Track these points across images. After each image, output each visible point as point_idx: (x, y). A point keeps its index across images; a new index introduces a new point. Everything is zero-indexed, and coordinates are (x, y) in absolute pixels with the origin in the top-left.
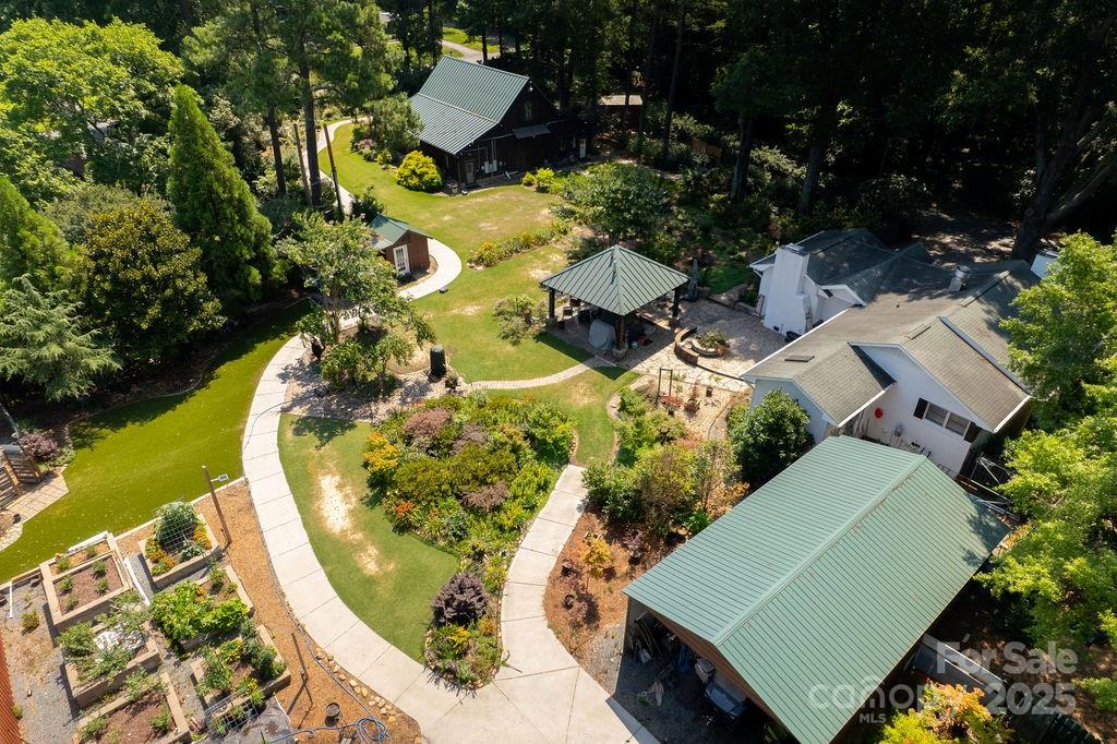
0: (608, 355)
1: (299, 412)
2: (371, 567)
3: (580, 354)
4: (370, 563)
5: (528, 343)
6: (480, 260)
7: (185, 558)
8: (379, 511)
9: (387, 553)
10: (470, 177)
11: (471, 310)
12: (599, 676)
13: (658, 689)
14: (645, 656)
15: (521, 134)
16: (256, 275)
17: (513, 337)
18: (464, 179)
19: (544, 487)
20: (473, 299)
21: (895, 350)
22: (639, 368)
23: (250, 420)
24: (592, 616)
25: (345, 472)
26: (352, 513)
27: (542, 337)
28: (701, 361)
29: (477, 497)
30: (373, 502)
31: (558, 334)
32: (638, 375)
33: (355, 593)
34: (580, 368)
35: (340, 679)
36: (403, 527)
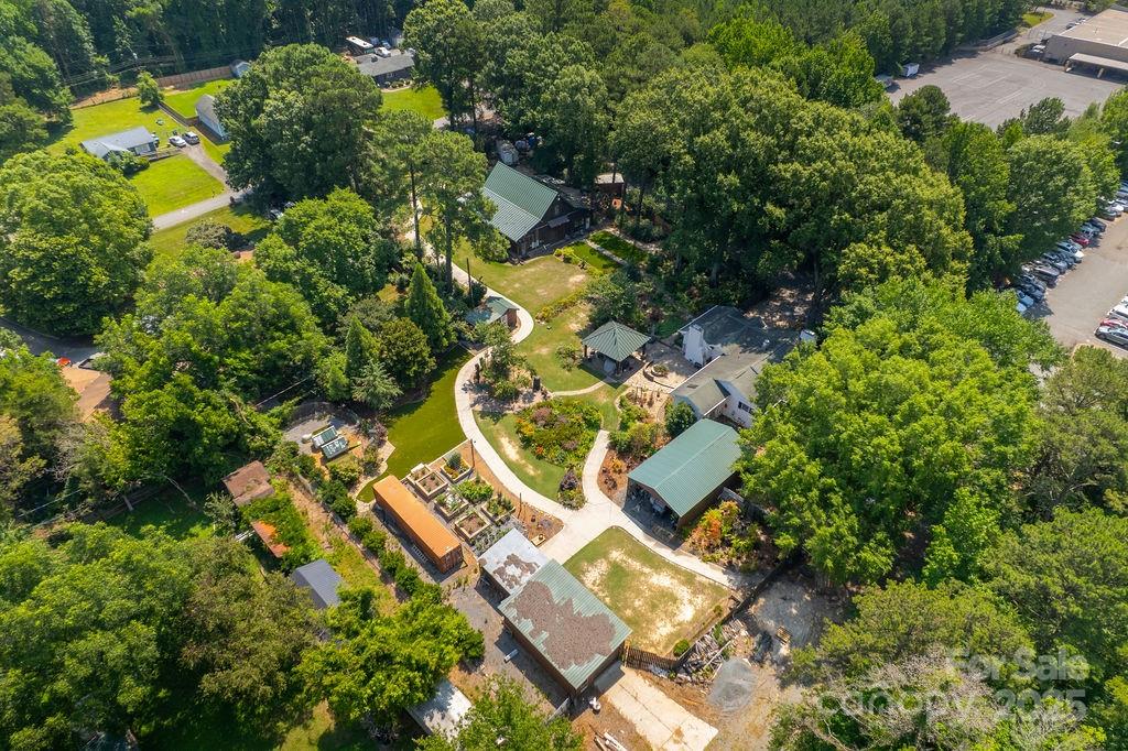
0: (613, 376)
1: (479, 408)
2: (532, 473)
3: (601, 377)
4: (531, 471)
5: (575, 369)
6: (542, 318)
7: (461, 472)
8: (529, 451)
9: (536, 468)
10: (524, 252)
11: (544, 351)
12: (618, 504)
13: (638, 507)
14: (634, 497)
15: (553, 224)
16: (445, 342)
17: (568, 367)
18: (520, 254)
19: (592, 440)
20: (544, 344)
22: (626, 383)
23: (459, 413)
24: (615, 486)
25: (510, 436)
26: (518, 452)
27: (580, 367)
28: (656, 379)
29: (568, 445)
30: (525, 448)
31: (589, 365)
32: (627, 387)
33: (530, 482)
34: (601, 384)
35: (532, 509)
36: (540, 457)
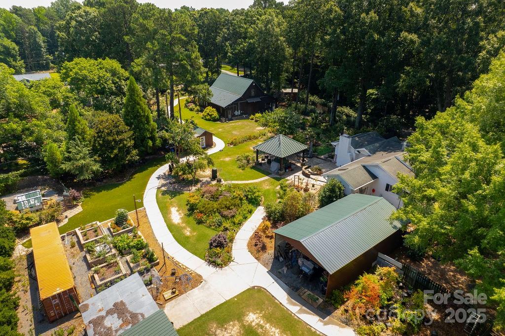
0: (278, 173)
1: (163, 189)
2: (188, 234)
3: (267, 173)
4: (187, 232)
5: (248, 170)
6: (232, 143)
7: (124, 228)
8: (191, 218)
9: (193, 230)
10: (230, 116)
11: (227, 159)
12: (265, 265)
13: (285, 269)
14: (281, 259)
15: (250, 101)
16: (150, 143)
17: (242, 167)
18: (227, 117)
19: (250, 212)
20: (228, 156)
21: (377, 166)
22: (288, 178)
23: (146, 191)
24: (264, 248)
25: (180, 207)
26: (181, 218)
27: (253, 168)
28: (311, 176)
29: (226, 212)
30: (189, 215)
31: (259, 167)
32: (288, 180)
33: (182, 240)
34: (267, 178)
35: (176, 264)
36: (200, 222)
